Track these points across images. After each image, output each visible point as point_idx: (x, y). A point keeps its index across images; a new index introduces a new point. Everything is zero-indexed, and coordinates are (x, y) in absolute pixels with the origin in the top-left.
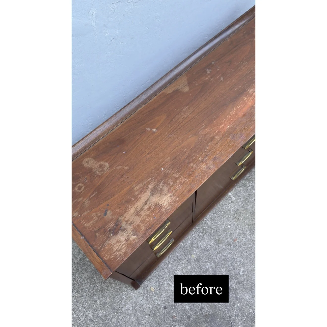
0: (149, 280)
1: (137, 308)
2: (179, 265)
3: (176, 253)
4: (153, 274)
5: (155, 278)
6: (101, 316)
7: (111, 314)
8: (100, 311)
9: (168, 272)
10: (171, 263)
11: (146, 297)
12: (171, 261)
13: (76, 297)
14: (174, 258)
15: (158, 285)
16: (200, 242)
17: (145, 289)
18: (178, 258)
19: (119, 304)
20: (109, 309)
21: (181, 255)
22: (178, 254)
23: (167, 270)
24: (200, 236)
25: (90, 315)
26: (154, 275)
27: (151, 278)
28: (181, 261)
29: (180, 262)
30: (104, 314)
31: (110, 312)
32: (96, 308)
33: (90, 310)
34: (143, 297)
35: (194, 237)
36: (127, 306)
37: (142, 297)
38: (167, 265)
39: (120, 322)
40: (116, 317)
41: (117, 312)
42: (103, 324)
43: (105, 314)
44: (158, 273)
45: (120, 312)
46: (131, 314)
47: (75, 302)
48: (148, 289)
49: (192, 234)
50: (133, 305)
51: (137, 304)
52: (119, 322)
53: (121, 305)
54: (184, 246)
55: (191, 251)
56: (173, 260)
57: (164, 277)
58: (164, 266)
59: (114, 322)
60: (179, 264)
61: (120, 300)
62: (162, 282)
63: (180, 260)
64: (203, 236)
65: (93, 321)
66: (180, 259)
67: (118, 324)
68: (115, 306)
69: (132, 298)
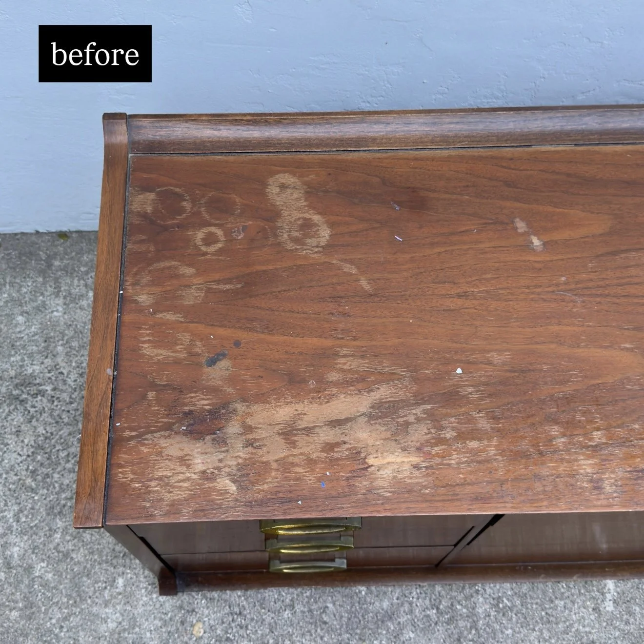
0: (211, 599)
1: (126, 638)
2: (311, 635)
3: (330, 598)
4: (230, 596)
5: (227, 607)
6: (36, 577)
7: (62, 593)
8: (43, 561)
9: (270, 624)
10: (295, 612)
11: (169, 633)
12: (299, 606)
13: (20, 479)
14: (314, 607)
15: (219, 632)
16: (414, 629)
17: (183, 612)
18: (324, 616)
19: (97, 589)
20: (66, 577)
21: (335, 616)
22: (330, 605)
23: (273, 618)
24: (428, 616)
25: (16, 549)
26: (232, 599)
27: (218, 601)
28: (322, 629)
29: (319, 630)
30: (46, 578)
31: (62, 587)
32: (41, 546)
33: (26, 538)
34: (161, 627)
35: (411, 603)
36: (107, 610)
37: (160, 624)
38: (281, 608)
39: (65, 630)
40: (66, 611)
41: (75, 602)
42: (25, 597)
43: (48, 580)
44: (245, 603)
45: (83, 607)
46: (102, 636)
47: (10, 490)
48: (188, 619)
49: (411, 593)
50: (123, 620)
51: (134, 628)
52: (62, 627)
53: (97, 594)
54: (365, 601)
55: (370, 629)
56: (306, 610)
57: (250, 627)
58: (273, 600)
59: (51, 619)
60: (313, 631)
61: (106, 582)
62: (236, 634)
63: (323, 626)
64: (436, 623)
65: (11, 568)
66: (325, 623)
67: (56, 629)
68: (84, 585)
69: (135, 603)
